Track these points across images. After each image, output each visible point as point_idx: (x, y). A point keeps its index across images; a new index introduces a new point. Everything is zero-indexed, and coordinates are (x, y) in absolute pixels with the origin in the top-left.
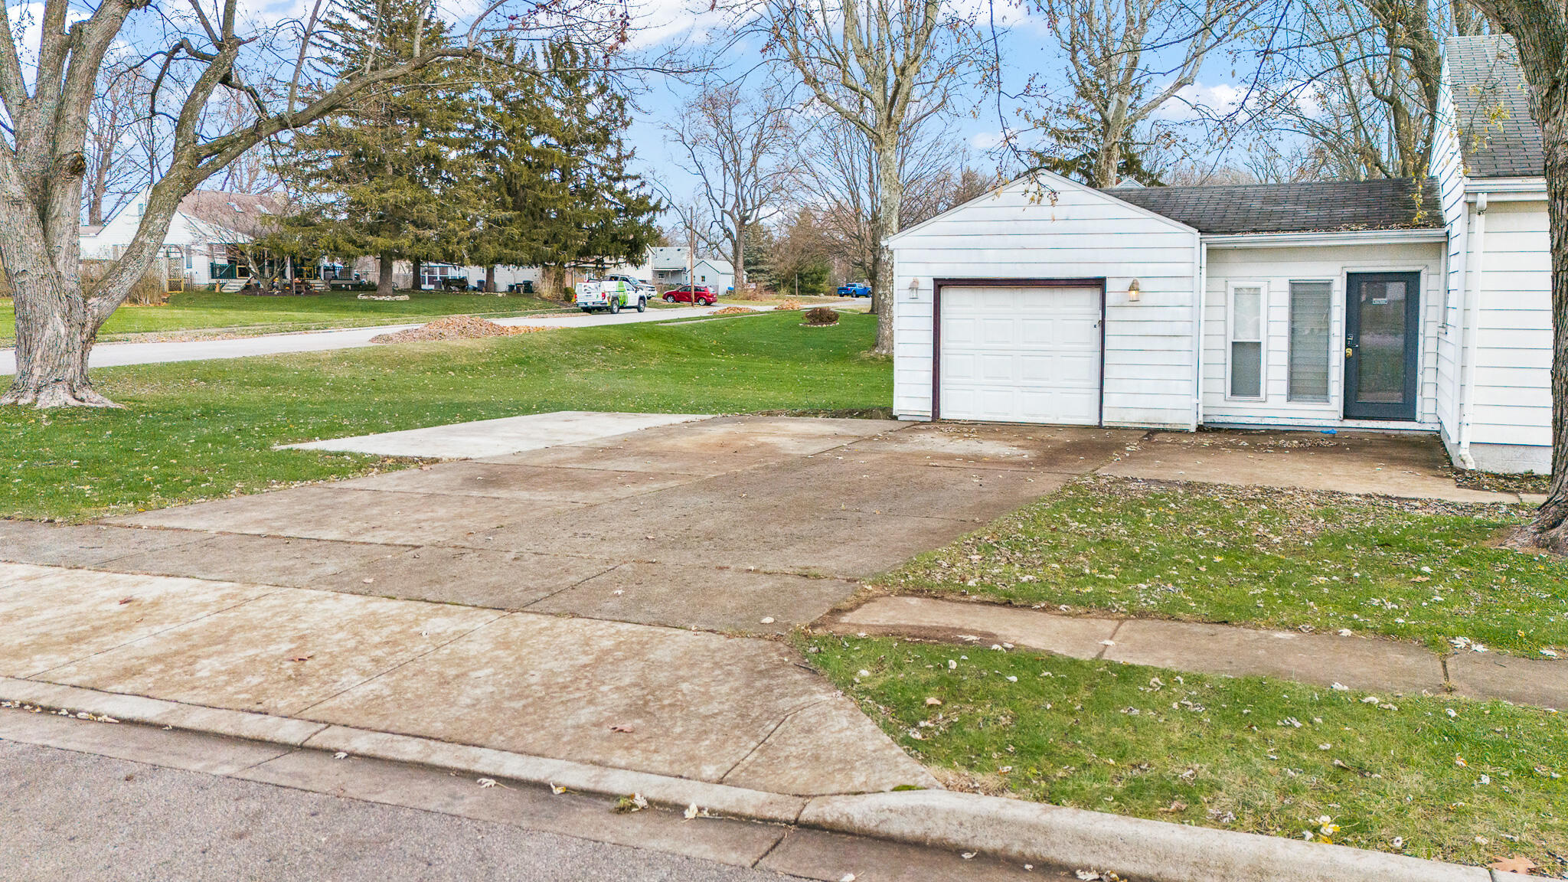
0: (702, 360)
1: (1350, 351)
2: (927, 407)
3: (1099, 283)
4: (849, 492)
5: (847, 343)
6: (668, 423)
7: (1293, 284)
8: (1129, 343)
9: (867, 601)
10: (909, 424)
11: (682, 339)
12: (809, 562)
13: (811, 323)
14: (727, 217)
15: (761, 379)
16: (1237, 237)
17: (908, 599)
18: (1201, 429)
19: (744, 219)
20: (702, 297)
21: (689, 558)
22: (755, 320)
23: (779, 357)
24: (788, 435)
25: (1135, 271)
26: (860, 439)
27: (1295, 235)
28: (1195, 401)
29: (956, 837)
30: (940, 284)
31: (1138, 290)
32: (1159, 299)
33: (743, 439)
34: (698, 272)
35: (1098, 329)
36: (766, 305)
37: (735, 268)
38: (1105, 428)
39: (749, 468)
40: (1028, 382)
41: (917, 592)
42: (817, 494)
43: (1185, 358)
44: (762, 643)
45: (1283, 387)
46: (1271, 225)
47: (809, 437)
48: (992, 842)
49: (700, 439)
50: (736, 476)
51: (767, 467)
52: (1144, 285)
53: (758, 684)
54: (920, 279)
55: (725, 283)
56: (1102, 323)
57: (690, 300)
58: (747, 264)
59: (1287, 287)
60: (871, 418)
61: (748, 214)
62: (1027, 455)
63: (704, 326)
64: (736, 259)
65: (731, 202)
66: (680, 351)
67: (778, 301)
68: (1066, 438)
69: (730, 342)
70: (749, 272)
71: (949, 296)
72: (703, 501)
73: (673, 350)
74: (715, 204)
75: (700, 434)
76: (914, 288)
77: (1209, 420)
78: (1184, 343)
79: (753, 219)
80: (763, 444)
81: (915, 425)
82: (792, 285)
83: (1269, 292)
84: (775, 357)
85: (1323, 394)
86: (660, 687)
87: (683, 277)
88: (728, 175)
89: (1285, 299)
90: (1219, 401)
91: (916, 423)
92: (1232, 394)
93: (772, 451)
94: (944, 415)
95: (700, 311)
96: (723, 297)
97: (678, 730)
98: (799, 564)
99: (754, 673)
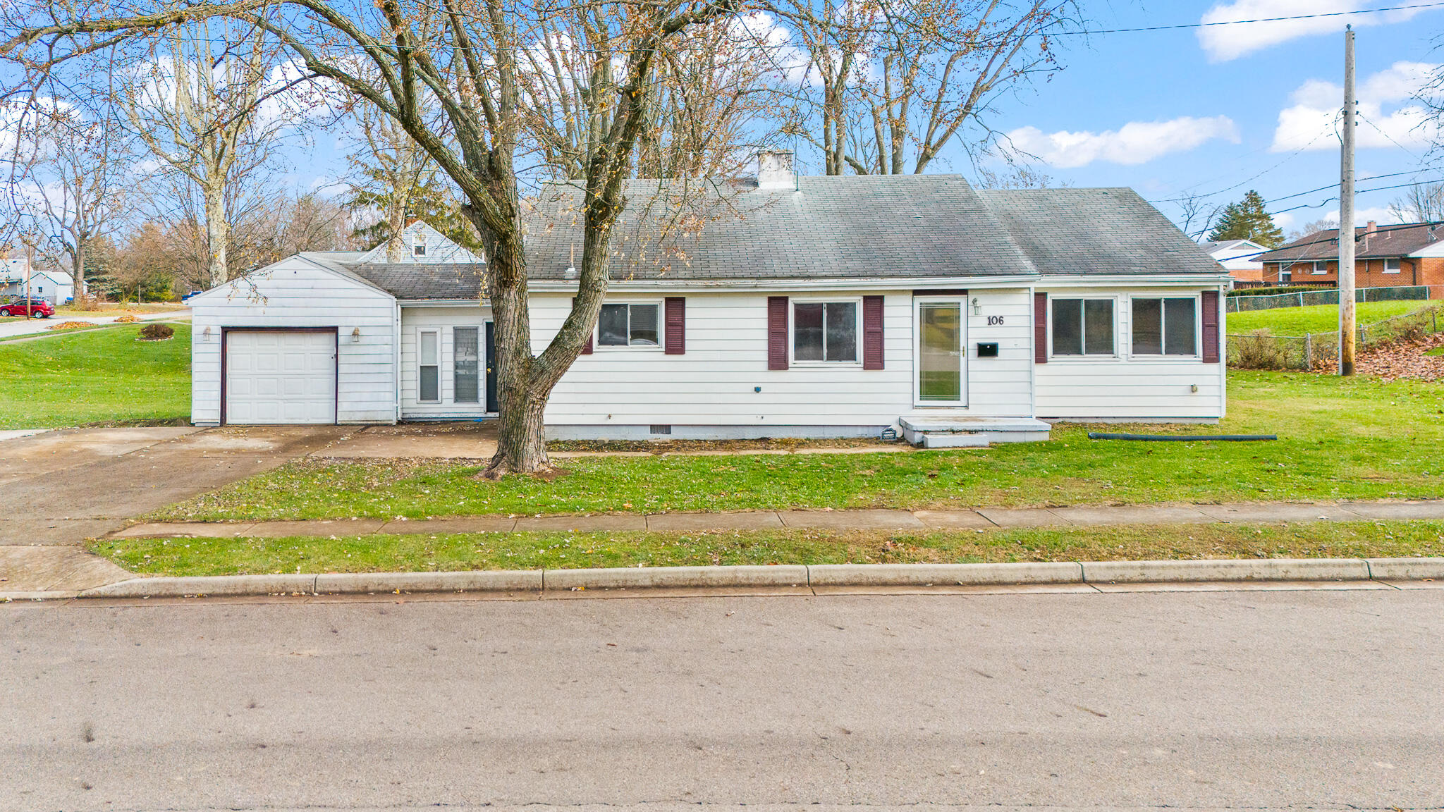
0: (38, 376)
1: (489, 370)
2: (216, 417)
3: (334, 330)
4: (140, 477)
5: (179, 355)
6: (10, 437)
7: (455, 329)
8: (354, 369)
9: (130, 527)
10: (202, 429)
11: (17, 357)
12: (102, 513)
13: (147, 338)
14: (67, 233)
15: (95, 393)
16: (419, 301)
17: (153, 525)
18: (400, 423)
19: (84, 235)
20: (39, 310)
21: (29, 516)
22: (92, 336)
23: (112, 370)
24: (107, 442)
25: (357, 322)
26: (160, 442)
27: (453, 301)
28: (395, 405)
29: (141, 592)
30: (226, 331)
31: (358, 335)
32: (373, 340)
33: (70, 447)
34: (35, 284)
35: (335, 359)
36: (106, 317)
37: (74, 280)
38: (339, 425)
39: (72, 467)
40: (285, 396)
41: (159, 521)
42: (117, 479)
43: (389, 378)
44: (69, 547)
45: (451, 394)
46: (438, 294)
47: (122, 442)
48: (154, 591)
49: (36, 449)
50: (62, 472)
51: (86, 465)
52: (362, 331)
53: (65, 561)
54: (211, 327)
55: (65, 293)
56: (337, 356)
57: (25, 313)
58: (87, 273)
59: (452, 331)
60: (176, 426)
61: (89, 230)
62: (271, 446)
63: (40, 344)
64: (76, 272)
65: (71, 217)
66: (16, 368)
67: (119, 311)
68: (306, 433)
69: (65, 358)
70: (89, 282)
71: (232, 339)
72: (38, 489)
73: (9, 367)
74: (55, 221)
75: (36, 445)
76: (206, 333)
77: (407, 416)
78: (388, 368)
79: (94, 234)
80: (85, 450)
81: (207, 429)
82: (136, 293)
83: (442, 334)
84: (111, 370)
85: (475, 398)
86: (15, 567)
87: (19, 288)
88: (68, 193)
89: (451, 339)
90: (412, 404)
91: (207, 428)
92: (421, 399)
93: (92, 454)
94: (229, 421)
95: (36, 325)
96: (61, 307)
97: (26, 578)
98: (95, 514)
99: (63, 557)
